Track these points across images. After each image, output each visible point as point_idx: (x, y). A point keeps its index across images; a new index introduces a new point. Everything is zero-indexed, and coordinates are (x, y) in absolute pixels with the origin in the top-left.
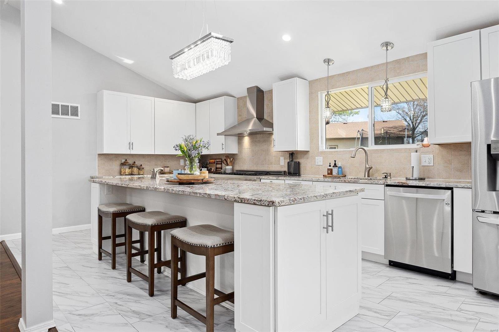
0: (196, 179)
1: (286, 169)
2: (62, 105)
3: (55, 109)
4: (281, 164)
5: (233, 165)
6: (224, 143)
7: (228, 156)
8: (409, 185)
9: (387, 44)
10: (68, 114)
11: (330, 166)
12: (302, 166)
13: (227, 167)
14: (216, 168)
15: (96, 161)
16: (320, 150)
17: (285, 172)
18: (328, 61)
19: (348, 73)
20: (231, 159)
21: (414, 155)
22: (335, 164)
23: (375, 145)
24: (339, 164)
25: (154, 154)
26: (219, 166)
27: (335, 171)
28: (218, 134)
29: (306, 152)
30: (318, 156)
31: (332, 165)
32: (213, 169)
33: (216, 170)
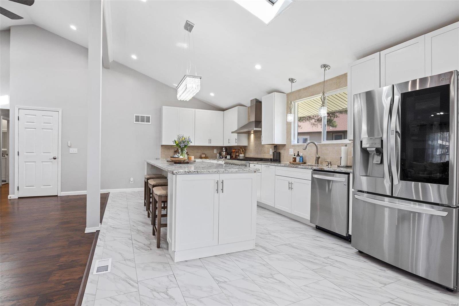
0: (180, 160)
1: (272, 157)
2: (141, 116)
3: (137, 119)
4: (270, 154)
5: (245, 154)
6: (237, 139)
7: (241, 147)
8: (325, 170)
9: (325, 66)
10: (144, 122)
11: (295, 155)
12: (282, 155)
13: (241, 155)
14: (236, 156)
15: (160, 150)
16: (292, 144)
17: (271, 159)
18: (292, 80)
19: (309, 87)
20: (243, 150)
21: (343, 148)
22: (298, 154)
23: (327, 140)
24: (301, 154)
25: (194, 145)
26: (237, 154)
27: (298, 159)
28: (232, 132)
29: (284, 145)
30: (291, 148)
31: (296, 155)
32: (234, 156)
33: (236, 157)
